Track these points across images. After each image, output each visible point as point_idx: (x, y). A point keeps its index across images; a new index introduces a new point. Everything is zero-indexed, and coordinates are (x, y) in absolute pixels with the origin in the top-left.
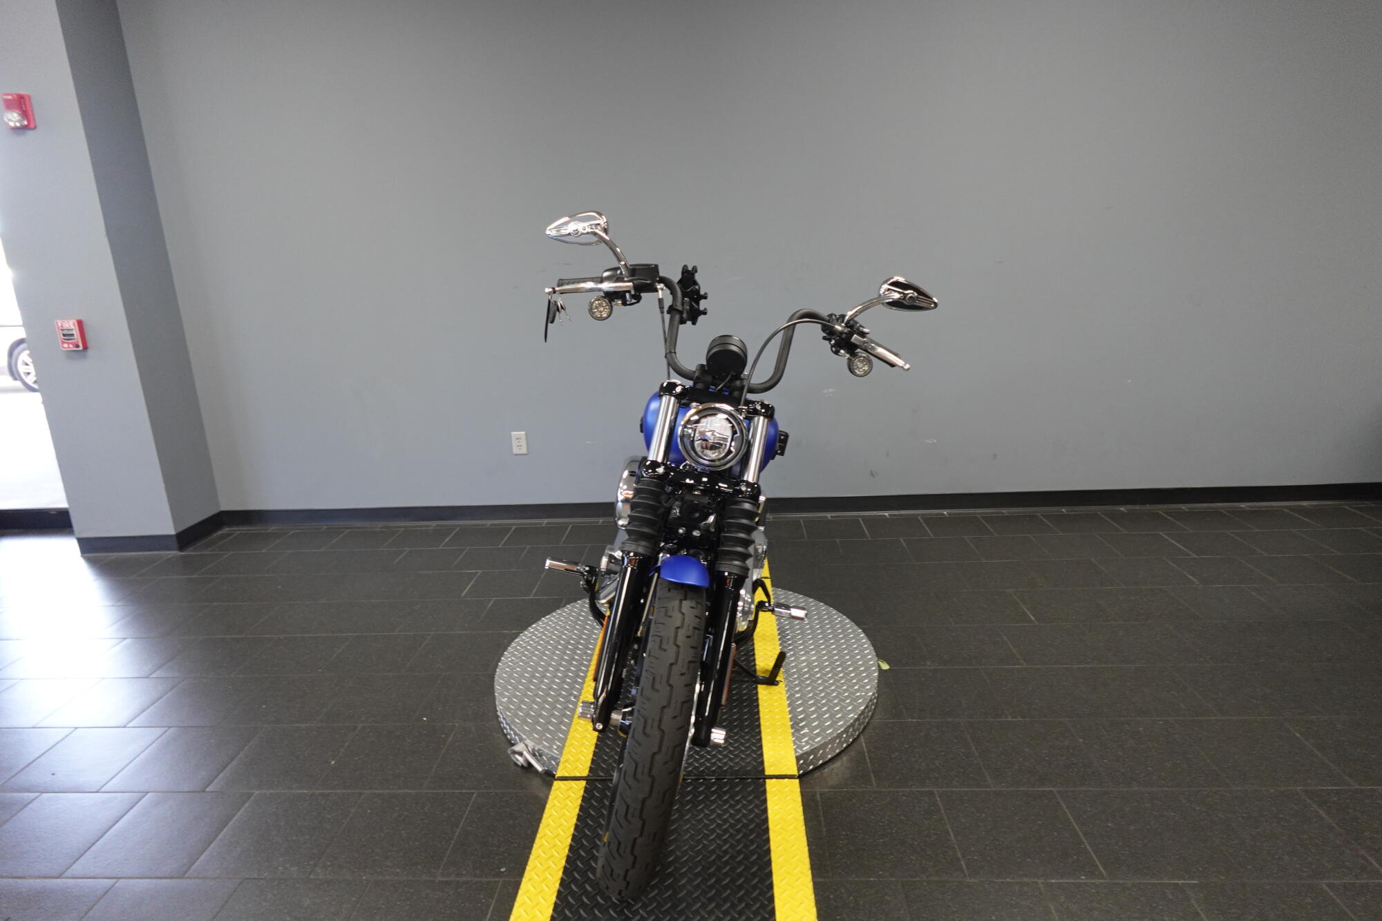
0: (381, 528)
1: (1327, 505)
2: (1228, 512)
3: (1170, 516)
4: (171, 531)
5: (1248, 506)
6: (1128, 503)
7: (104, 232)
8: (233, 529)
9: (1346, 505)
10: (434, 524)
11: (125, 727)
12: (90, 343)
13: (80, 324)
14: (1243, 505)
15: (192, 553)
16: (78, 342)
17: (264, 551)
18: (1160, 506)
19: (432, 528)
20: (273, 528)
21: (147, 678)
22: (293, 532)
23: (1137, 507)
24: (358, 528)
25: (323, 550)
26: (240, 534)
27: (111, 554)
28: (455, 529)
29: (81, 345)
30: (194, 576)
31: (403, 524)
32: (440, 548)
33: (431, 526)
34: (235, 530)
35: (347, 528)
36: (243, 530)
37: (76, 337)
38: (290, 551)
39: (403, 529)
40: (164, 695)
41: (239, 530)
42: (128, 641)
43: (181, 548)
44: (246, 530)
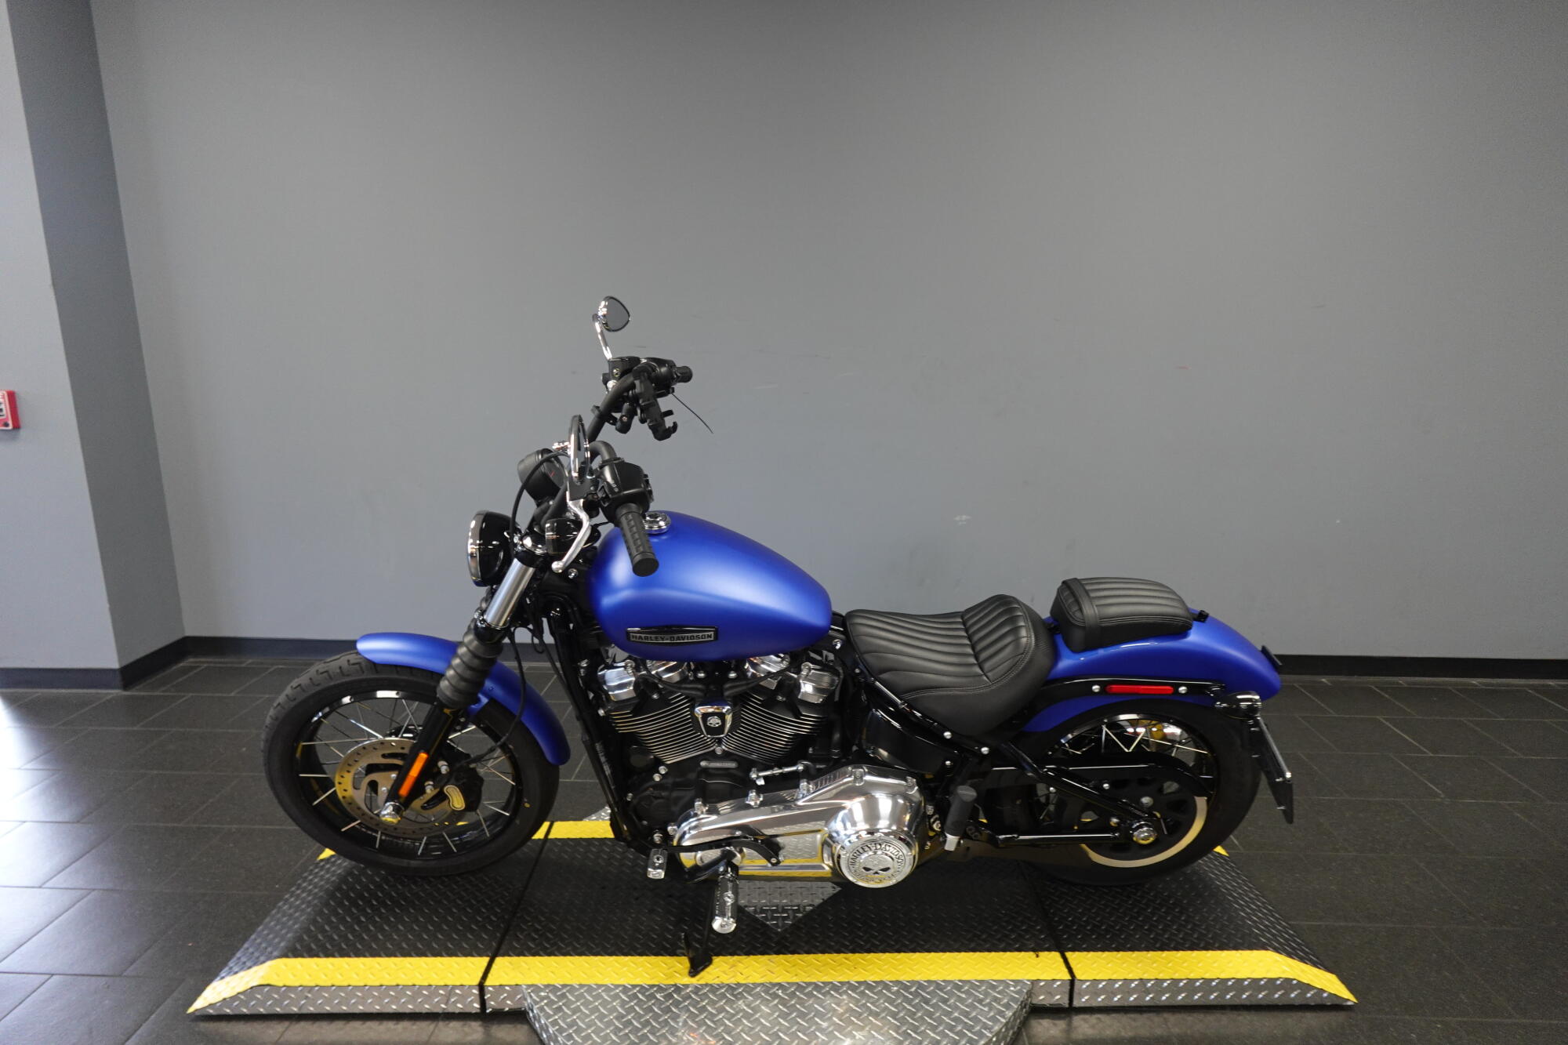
2: (1458, 690)
3: (1386, 693)
4: (115, 665)
6: (1332, 674)
7: (49, 281)
8: (198, 660)
12: (24, 418)
13: (12, 396)
15: (142, 694)
16: (7, 418)
17: (233, 694)
18: (1372, 679)
20: (250, 661)
22: (276, 667)
23: (1343, 679)
26: (206, 668)
27: (35, 690)
29: (10, 422)
30: (135, 728)
34: (200, 662)
36: (211, 662)
37: (4, 412)
38: (268, 696)
41: (207, 662)
43: (126, 686)
44: (215, 663)
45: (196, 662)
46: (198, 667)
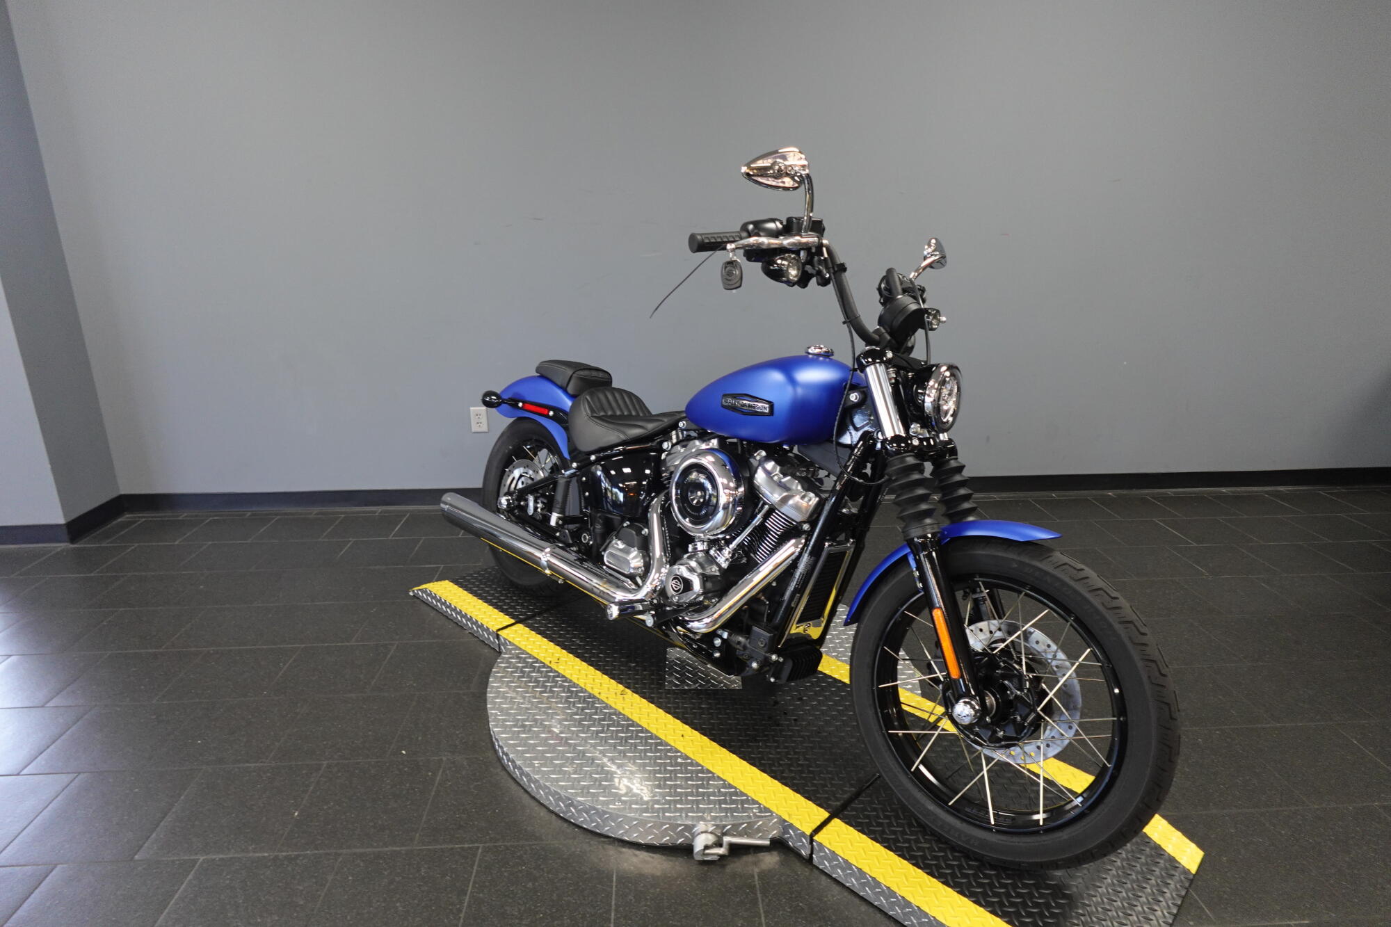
0: (317, 514)
1: (1304, 490)
2: (1212, 496)
4: (61, 520)
5: (1232, 492)
6: (1115, 488)
8: (136, 515)
9: (1321, 490)
10: (379, 509)
11: (18, 775)
14: (1224, 490)
15: (90, 546)
17: (177, 543)
18: (1148, 491)
19: (377, 514)
20: (186, 514)
21: (42, 707)
22: (211, 518)
23: (1124, 492)
24: (292, 514)
25: (249, 541)
26: (144, 522)
28: (405, 516)
30: (92, 575)
31: (343, 509)
32: (390, 538)
33: (375, 512)
34: (139, 517)
35: (276, 515)
36: (148, 517)
38: (210, 543)
39: (343, 516)
40: (67, 731)
42: (14, 658)
43: (73, 540)
44: (152, 517)
45: (135, 517)
46: (135, 522)
